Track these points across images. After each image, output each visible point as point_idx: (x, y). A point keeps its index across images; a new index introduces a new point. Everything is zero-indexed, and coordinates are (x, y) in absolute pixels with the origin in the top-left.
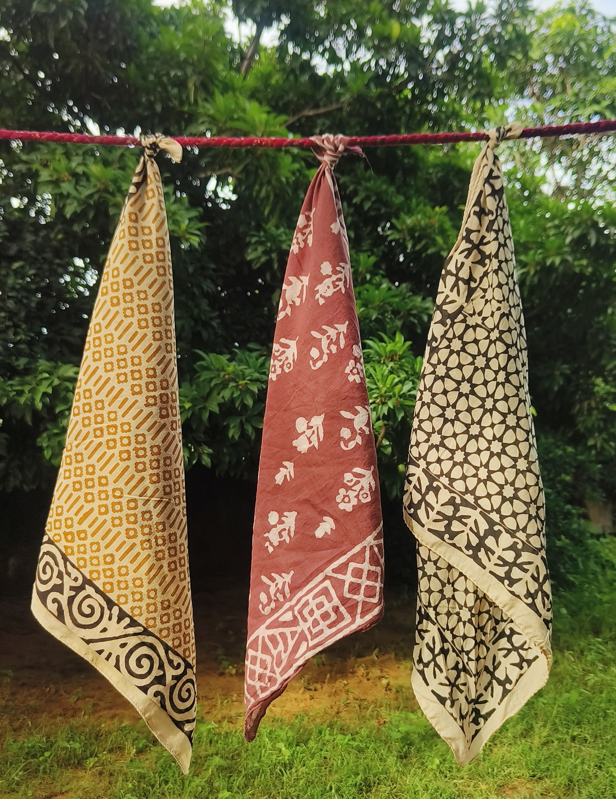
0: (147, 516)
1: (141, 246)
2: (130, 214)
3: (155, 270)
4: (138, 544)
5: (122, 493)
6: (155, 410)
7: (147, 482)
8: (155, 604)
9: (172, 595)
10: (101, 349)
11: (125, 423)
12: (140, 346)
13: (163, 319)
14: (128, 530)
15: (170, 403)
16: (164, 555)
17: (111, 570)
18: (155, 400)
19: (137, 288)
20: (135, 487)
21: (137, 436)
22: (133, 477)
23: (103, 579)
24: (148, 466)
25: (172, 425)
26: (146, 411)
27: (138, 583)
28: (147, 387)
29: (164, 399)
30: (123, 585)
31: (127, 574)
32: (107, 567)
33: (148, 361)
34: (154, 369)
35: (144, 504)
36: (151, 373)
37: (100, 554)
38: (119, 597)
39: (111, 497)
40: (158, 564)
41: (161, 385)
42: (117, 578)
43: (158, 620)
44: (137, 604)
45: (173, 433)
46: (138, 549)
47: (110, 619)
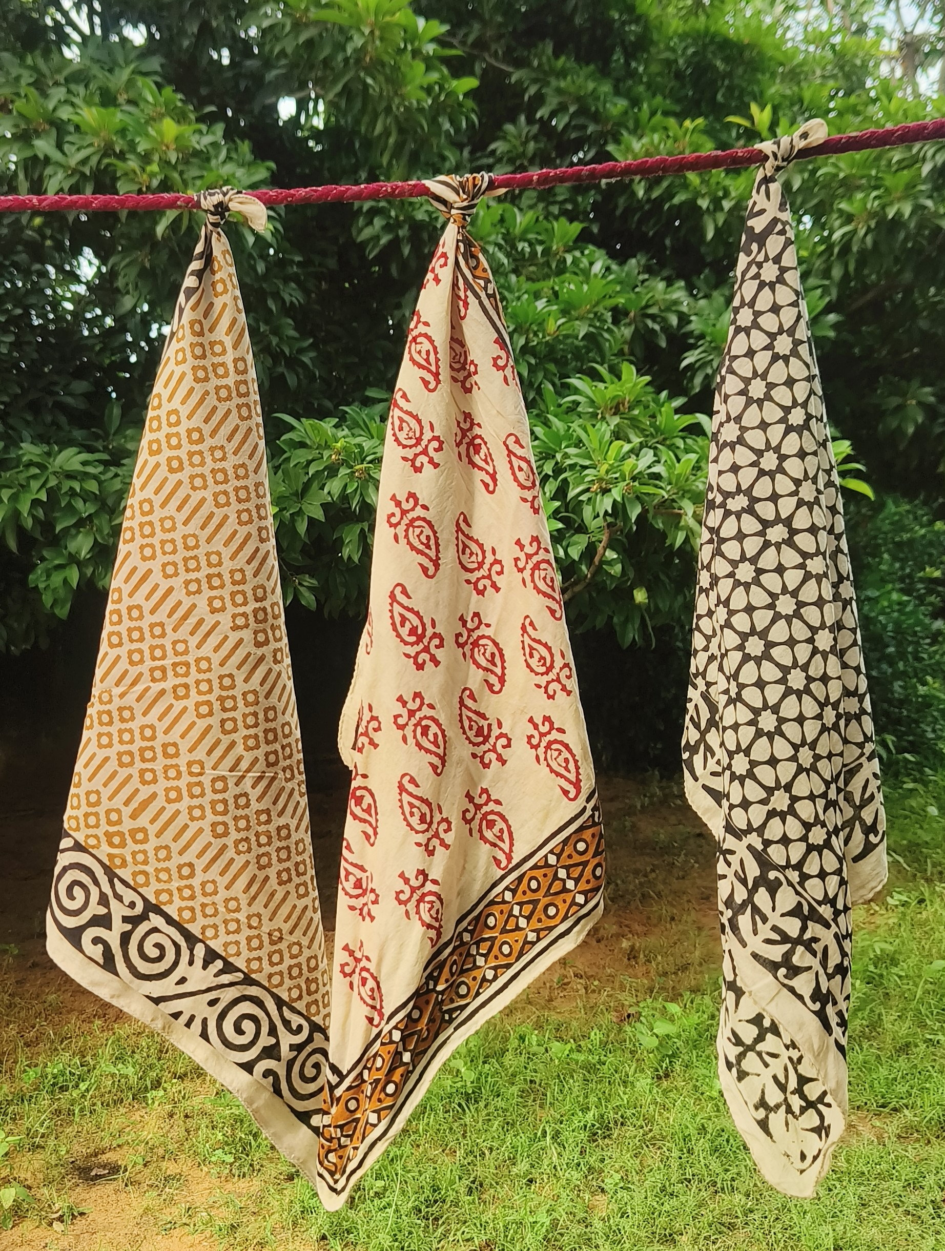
0: (242, 801)
1: (211, 375)
2: (192, 323)
3: (235, 411)
4: (231, 844)
5: (202, 768)
6: (247, 634)
7: (239, 749)
8: (259, 937)
9: (285, 922)
10: (156, 541)
11: (202, 658)
12: (218, 536)
13: (252, 488)
14: (214, 825)
15: (271, 620)
16: (270, 859)
17: (190, 887)
18: (247, 619)
19: (209, 442)
20: (223, 757)
21: (221, 677)
22: (218, 742)
23: (178, 903)
24: (240, 724)
25: (275, 656)
26: (234, 637)
27: (233, 905)
28: (233, 599)
29: (261, 616)
30: (209, 911)
31: (215, 893)
32: (184, 883)
33: (232, 558)
34: (242, 571)
35: (237, 784)
36: (238, 576)
37: (172, 864)
38: (204, 928)
39: (185, 774)
40: (261, 875)
41: (255, 595)
42: (201, 899)
43: (265, 962)
44: (232, 938)
45: (276, 668)
46: (230, 853)
47: (191, 963)
